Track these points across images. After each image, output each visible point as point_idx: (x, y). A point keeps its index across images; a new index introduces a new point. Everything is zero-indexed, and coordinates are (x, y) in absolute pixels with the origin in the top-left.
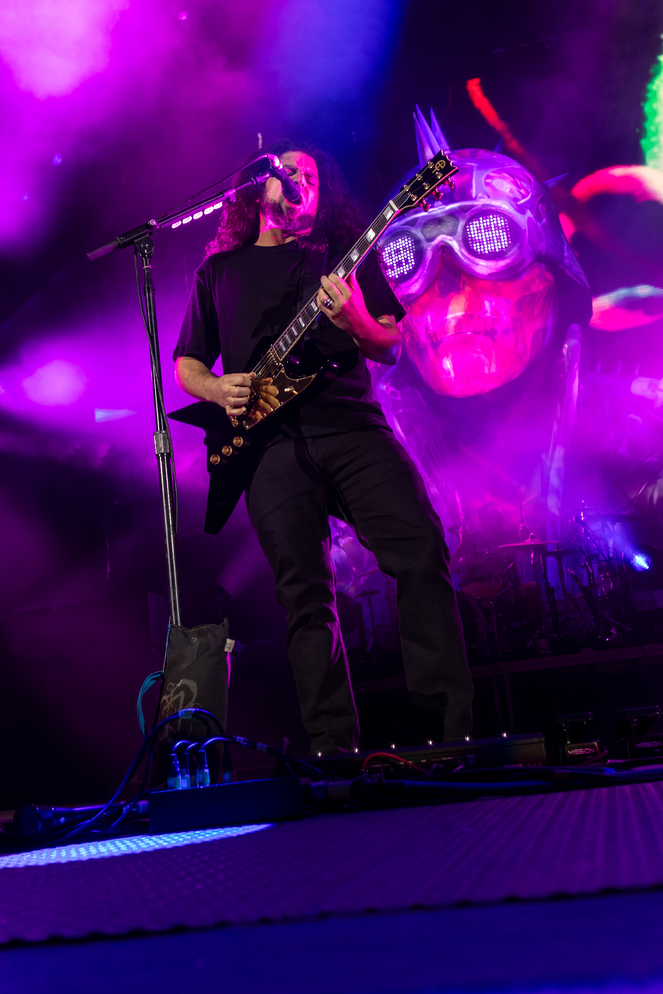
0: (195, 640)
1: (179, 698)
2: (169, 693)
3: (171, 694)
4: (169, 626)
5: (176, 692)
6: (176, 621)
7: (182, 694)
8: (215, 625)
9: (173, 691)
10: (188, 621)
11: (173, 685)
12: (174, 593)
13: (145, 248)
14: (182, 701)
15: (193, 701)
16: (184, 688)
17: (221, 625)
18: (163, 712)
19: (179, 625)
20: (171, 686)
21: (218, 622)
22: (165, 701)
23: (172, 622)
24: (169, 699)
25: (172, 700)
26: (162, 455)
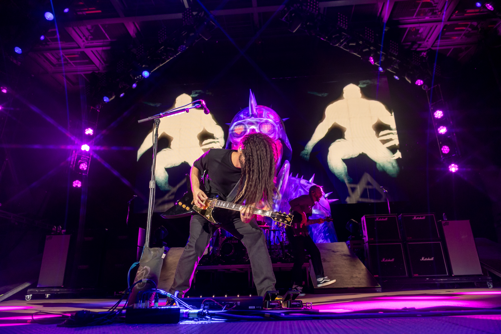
0: (152, 252)
1: (143, 272)
2: (140, 270)
3: (141, 271)
4: (144, 247)
5: (143, 270)
6: (147, 245)
7: (145, 271)
8: (160, 248)
9: (142, 270)
10: (151, 246)
11: (142, 268)
12: (148, 235)
13: (157, 122)
14: (144, 274)
15: (148, 274)
16: (146, 269)
17: (162, 248)
18: (137, 277)
19: (148, 246)
20: (141, 268)
21: (161, 247)
22: (138, 273)
23: (145, 245)
24: (140, 272)
25: (141, 273)
26: (152, 188)
